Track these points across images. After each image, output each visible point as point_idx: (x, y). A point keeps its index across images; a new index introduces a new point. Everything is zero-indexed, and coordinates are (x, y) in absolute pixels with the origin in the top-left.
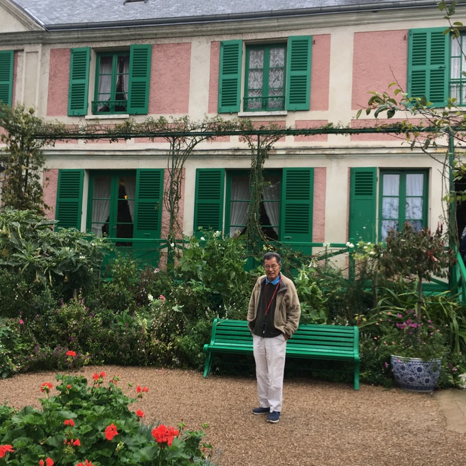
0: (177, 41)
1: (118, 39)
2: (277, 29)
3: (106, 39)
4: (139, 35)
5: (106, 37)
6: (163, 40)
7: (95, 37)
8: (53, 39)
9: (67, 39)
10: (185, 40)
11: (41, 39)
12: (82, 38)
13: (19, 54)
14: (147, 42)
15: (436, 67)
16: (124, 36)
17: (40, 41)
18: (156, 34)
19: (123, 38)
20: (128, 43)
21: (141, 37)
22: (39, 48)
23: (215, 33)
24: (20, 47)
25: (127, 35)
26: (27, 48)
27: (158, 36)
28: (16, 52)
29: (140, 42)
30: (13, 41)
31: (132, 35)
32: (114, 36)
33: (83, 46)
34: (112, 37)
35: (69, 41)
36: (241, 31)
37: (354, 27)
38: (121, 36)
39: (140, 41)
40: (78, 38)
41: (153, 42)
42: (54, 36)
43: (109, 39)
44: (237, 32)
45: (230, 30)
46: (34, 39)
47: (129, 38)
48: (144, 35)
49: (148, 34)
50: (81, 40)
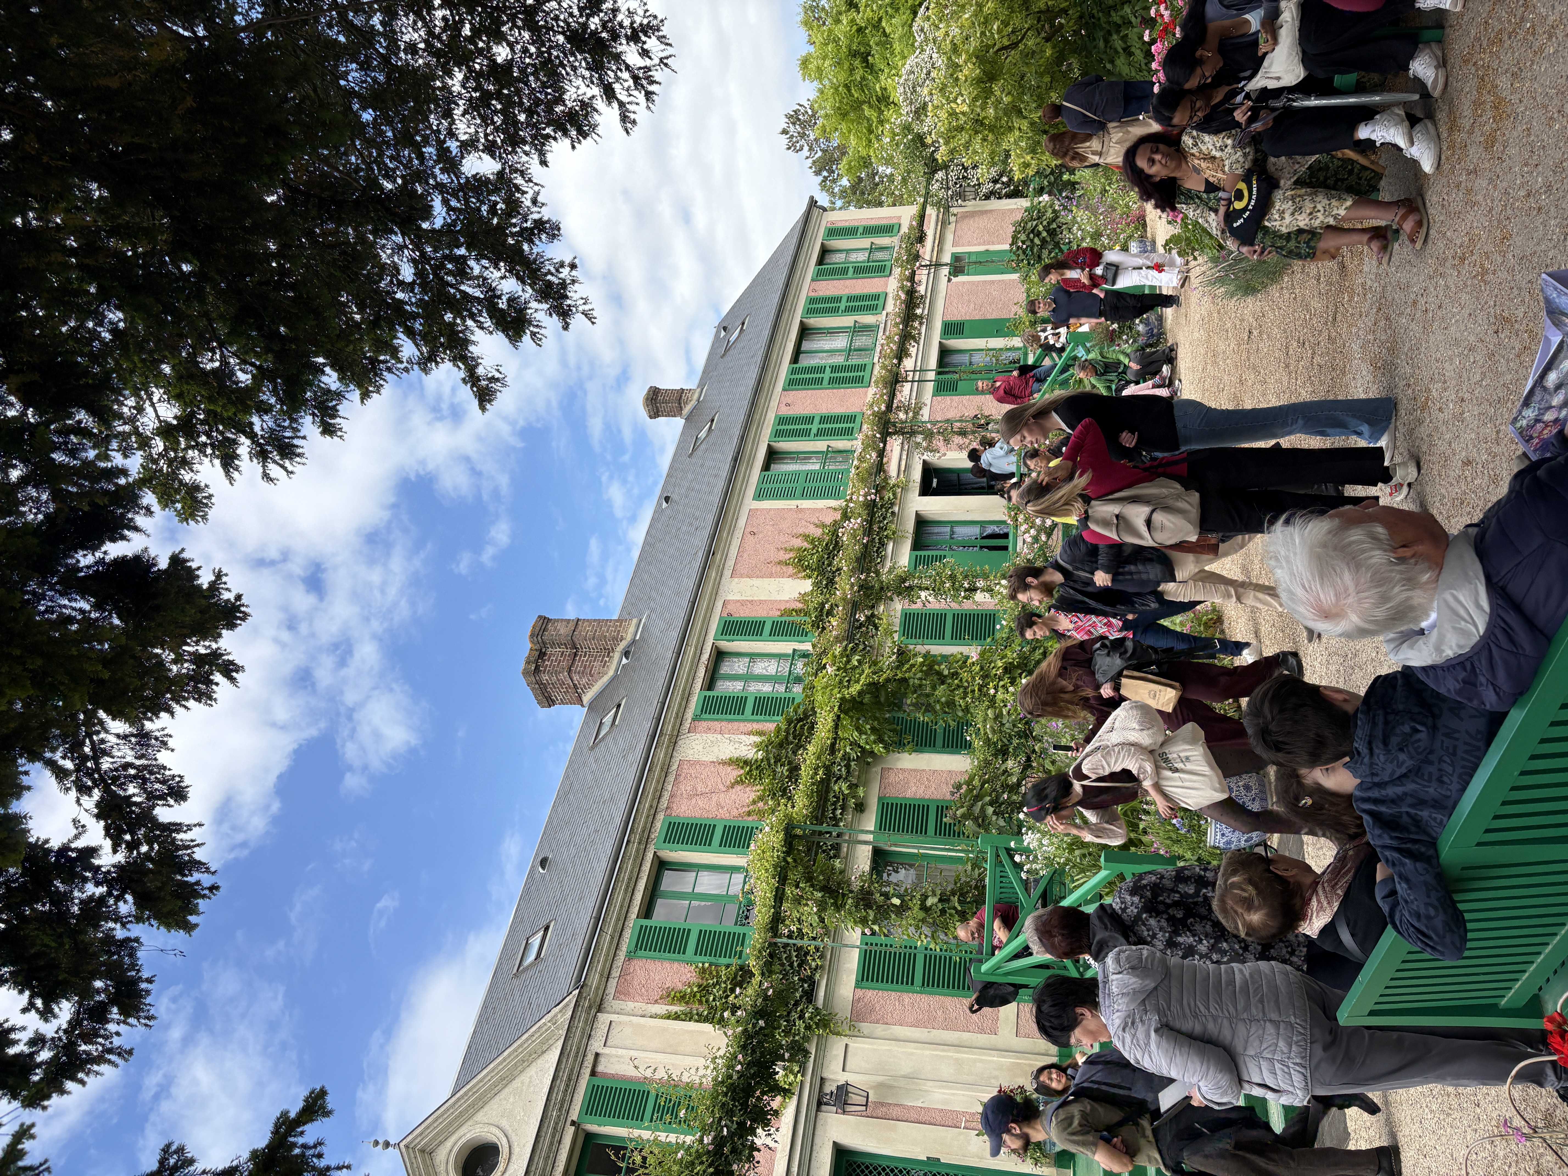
0: (671, 778)
1: (636, 870)
3: (630, 889)
4: (643, 831)
5: (628, 886)
6: (663, 799)
7: (621, 906)
8: (597, 988)
10: (674, 767)
11: (590, 1007)
12: (614, 931)
13: (600, 1068)
14: (658, 825)
16: (636, 857)
17: (593, 1011)
18: (651, 806)
19: (638, 862)
20: (650, 856)
21: (648, 830)
22: (604, 1019)
23: (678, 725)
24: (590, 1058)
25: (638, 850)
26: (596, 1045)
27: (655, 805)
28: (593, 1073)
30: (572, 1070)
31: (639, 843)
32: (632, 872)
33: (627, 934)
34: (630, 879)
35: (610, 959)
36: (687, 691)
37: (723, 579)
38: (635, 860)
39: (653, 835)
40: (612, 938)
41: (661, 816)
42: (594, 980)
43: (632, 886)
44: (686, 697)
45: (680, 704)
46: (586, 1022)
47: (641, 852)
48: (646, 823)
49: (648, 817)
50: (617, 935)
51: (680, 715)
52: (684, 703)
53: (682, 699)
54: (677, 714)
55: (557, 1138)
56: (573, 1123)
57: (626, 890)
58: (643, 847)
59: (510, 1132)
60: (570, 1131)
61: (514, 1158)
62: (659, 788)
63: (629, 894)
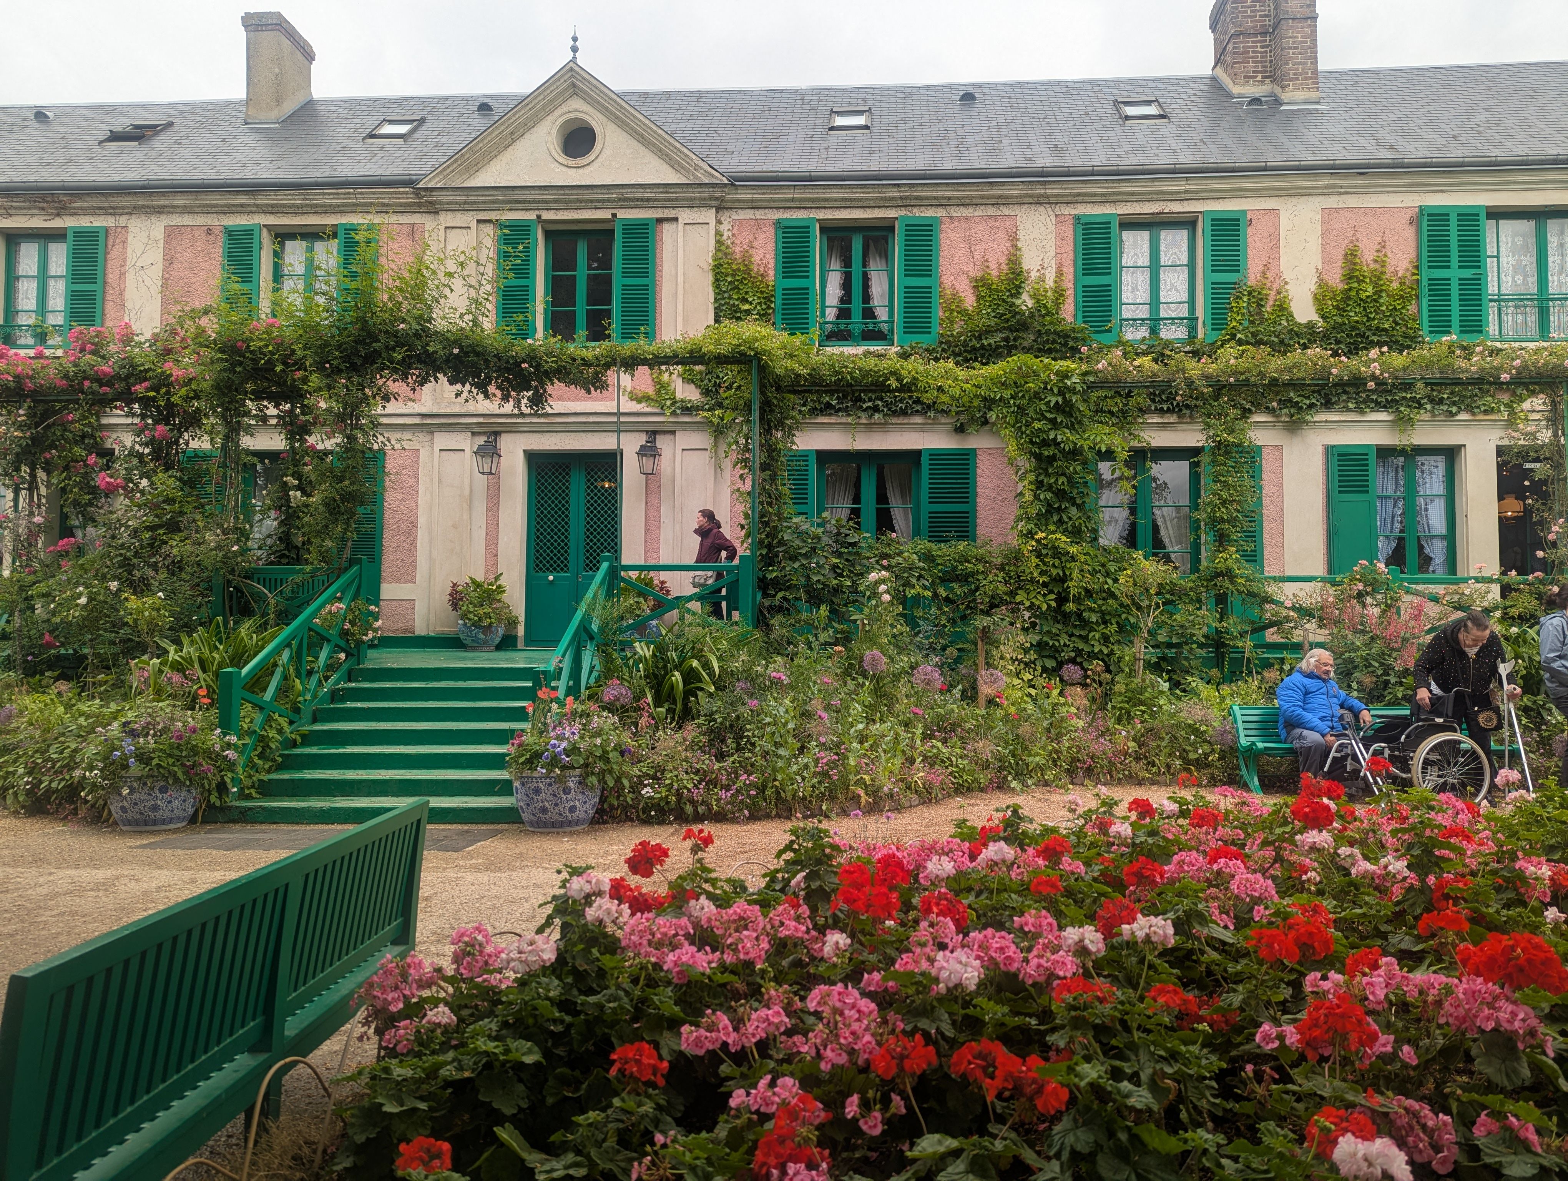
0: (991, 211)
1: (872, 204)
2: (1183, 196)
3: (849, 204)
4: (917, 198)
5: (850, 200)
6: (962, 209)
7: (827, 200)
8: (738, 201)
9: (768, 201)
10: (1006, 211)
11: (716, 199)
12: (800, 200)
13: (666, 226)
14: (930, 213)
15: (1468, 273)
16: (885, 199)
17: (714, 203)
18: (950, 198)
19: (881, 203)
20: (891, 213)
21: (920, 203)
22: (710, 216)
23: (1065, 199)
24: (671, 213)
25: (893, 199)
26: (685, 215)
27: (952, 202)
28: (660, 221)
29: (916, 212)
30: (656, 200)
31: (901, 198)
32: (867, 199)
33: (801, 214)
34: (860, 199)
35: (772, 204)
36: (1115, 198)
37: (1321, 198)
38: (881, 199)
39: (915, 210)
40: (793, 200)
41: (940, 212)
42: (744, 195)
43: (853, 204)
44: (1106, 199)
45: (1095, 195)
46: (702, 199)
47: (894, 203)
48: (927, 198)
49: (935, 198)
50: (797, 204)
51: (1080, 199)
52: (1099, 199)
53: (1103, 195)
54: (1079, 195)
55: (599, 205)
56: (614, 215)
57: (845, 200)
58: (900, 203)
59: (600, 160)
60: (605, 214)
61: (580, 171)
62: (975, 201)
63: (843, 204)
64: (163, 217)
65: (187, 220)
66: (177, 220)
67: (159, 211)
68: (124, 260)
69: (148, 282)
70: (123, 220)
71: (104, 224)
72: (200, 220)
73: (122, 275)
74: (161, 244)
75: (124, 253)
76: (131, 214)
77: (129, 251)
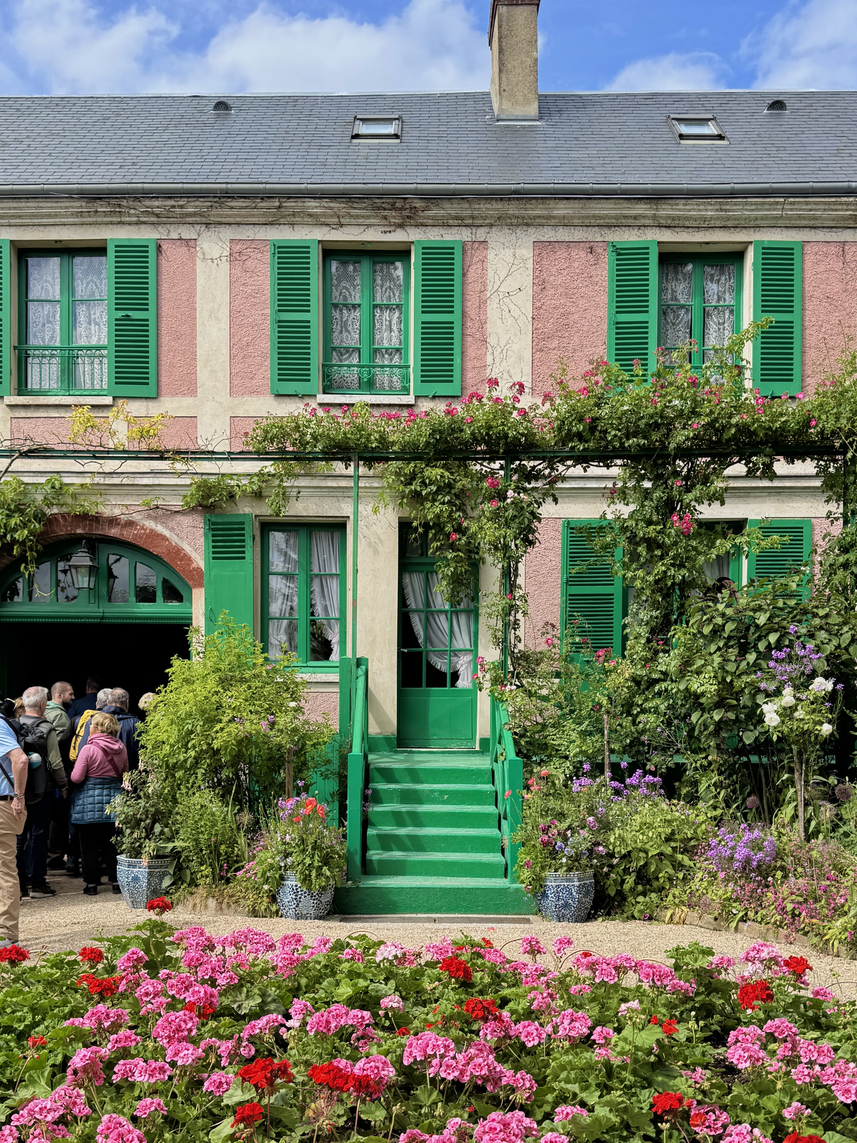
64: (531, 230)
65: (562, 234)
66: (548, 234)
67: (527, 223)
68: (485, 285)
69: (516, 312)
70: (481, 234)
71: (458, 238)
72: (578, 235)
73: (483, 303)
74: (530, 264)
75: (483, 275)
76: (491, 226)
77: (490, 273)
